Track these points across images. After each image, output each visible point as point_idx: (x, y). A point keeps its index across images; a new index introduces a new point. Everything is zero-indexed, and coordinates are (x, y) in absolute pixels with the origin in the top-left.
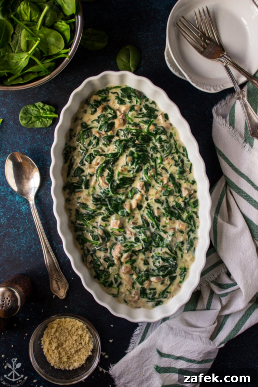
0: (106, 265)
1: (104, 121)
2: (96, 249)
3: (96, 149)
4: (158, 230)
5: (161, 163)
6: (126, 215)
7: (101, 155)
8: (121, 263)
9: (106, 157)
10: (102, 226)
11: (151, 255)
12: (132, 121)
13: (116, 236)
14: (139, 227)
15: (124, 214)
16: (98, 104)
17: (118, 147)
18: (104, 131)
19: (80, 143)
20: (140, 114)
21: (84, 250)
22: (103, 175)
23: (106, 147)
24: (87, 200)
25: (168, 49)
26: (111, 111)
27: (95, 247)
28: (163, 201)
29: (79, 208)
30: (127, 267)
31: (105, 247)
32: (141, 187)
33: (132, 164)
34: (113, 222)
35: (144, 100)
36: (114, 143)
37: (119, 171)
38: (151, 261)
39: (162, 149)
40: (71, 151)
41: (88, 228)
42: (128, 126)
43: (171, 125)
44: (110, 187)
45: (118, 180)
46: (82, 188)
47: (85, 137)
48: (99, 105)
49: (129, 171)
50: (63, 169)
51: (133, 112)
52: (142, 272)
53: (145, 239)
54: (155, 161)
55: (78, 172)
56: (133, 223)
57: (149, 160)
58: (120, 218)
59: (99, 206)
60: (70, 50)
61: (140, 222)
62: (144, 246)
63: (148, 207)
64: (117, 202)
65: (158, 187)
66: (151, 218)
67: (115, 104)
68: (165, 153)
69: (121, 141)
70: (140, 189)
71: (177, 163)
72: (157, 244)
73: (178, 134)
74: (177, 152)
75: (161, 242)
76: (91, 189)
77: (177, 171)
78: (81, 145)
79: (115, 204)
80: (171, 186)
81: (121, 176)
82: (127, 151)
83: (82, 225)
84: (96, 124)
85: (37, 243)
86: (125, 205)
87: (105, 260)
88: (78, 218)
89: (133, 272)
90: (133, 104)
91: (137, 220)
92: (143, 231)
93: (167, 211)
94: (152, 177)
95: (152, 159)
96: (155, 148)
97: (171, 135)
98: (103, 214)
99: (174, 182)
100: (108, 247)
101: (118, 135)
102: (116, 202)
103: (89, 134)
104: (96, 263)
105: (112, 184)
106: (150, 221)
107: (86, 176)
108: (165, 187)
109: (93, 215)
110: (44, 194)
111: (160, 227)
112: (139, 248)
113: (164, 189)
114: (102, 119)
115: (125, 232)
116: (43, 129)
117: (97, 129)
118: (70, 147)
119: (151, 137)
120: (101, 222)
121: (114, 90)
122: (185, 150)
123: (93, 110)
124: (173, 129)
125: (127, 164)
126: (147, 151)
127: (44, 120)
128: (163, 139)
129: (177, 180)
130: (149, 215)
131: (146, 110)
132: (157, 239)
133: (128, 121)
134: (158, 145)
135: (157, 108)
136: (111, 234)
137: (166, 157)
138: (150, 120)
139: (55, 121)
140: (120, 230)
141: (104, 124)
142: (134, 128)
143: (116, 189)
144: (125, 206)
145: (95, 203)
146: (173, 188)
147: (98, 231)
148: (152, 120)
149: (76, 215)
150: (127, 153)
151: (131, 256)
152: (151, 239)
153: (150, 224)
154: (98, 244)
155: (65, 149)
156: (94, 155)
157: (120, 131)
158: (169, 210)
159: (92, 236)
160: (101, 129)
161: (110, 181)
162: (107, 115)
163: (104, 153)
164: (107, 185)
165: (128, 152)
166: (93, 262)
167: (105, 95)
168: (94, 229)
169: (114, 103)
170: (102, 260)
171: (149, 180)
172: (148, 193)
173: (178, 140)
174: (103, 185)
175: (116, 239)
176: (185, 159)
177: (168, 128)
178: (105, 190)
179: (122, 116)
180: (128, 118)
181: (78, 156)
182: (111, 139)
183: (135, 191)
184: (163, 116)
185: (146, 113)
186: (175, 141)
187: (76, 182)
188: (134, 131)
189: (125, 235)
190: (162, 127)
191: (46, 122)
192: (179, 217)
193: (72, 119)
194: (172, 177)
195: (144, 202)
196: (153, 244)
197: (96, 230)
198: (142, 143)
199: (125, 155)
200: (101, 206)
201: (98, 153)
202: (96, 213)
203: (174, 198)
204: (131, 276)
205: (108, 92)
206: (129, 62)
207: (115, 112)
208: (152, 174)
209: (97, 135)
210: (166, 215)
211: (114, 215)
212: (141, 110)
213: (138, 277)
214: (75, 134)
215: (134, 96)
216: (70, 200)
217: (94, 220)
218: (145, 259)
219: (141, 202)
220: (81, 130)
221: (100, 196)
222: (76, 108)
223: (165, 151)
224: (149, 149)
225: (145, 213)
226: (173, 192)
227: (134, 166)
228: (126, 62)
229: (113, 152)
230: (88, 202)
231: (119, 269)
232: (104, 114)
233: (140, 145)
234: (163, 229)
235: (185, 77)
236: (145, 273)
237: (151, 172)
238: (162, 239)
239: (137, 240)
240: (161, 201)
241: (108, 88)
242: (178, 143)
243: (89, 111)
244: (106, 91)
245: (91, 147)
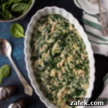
0: (50, 91)
1: (47, 29)
3: (44, 41)
5: (72, 46)
6: (58, 69)
7: (46, 44)
13: (54, 78)
16: (43, 22)
18: (47, 33)
21: (41, 85)
22: (47, 52)
23: (48, 40)
24: (41, 63)
29: (38, 67)
32: (64, 57)
34: (53, 72)
35: (63, 19)
37: (54, 50)
39: (72, 40)
40: (33, 43)
41: (42, 75)
42: (57, 31)
44: (51, 58)
45: (54, 54)
49: (58, 50)
56: (61, 72)
67: (51, 22)
69: (54, 38)
74: (79, 41)
76: (42, 59)
77: (79, 49)
82: (57, 42)
86: (57, 65)
88: (38, 71)
90: (59, 21)
95: (68, 44)
96: (69, 40)
100: (51, 83)
101: (53, 35)
104: (46, 90)
106: (69, 71)
107: (40, 53)
113: (74, 57)
117: (44, 33)
120: (47, 73)
122: (82, 39)
125: (57, 47)
126: (65, 41)
128: (72, 36)
129: (79, 53)
145: (44, 65)
148: (67, 28)
158: (77, 66)
171: (67, 54)
172: (67, 59)
177: (74, 31)
178: (48, 58)
179: (54, 27)
181: (36, 45)
182: (50, 37)
185: (65, 25)
189: (58, 77)
192: (81, 68)
195: (66, 63)
197: (45, 76)
198: (63, 38)
200: (47, 66)
202: (45, 69)
203: (78, 61)
205: (48, 17)
207: (51, 25)
208: (69, 51)
211: (53, 69)
212: (62, 24)
214: (35, 35)
215: (59, 18)
216: (34, 64)
217: (44, 72)
221: (47, 61)
226: (78, 58)
229: (51, 42)
232: (47, 26)
240: (73, 62)
243: (40, 25)
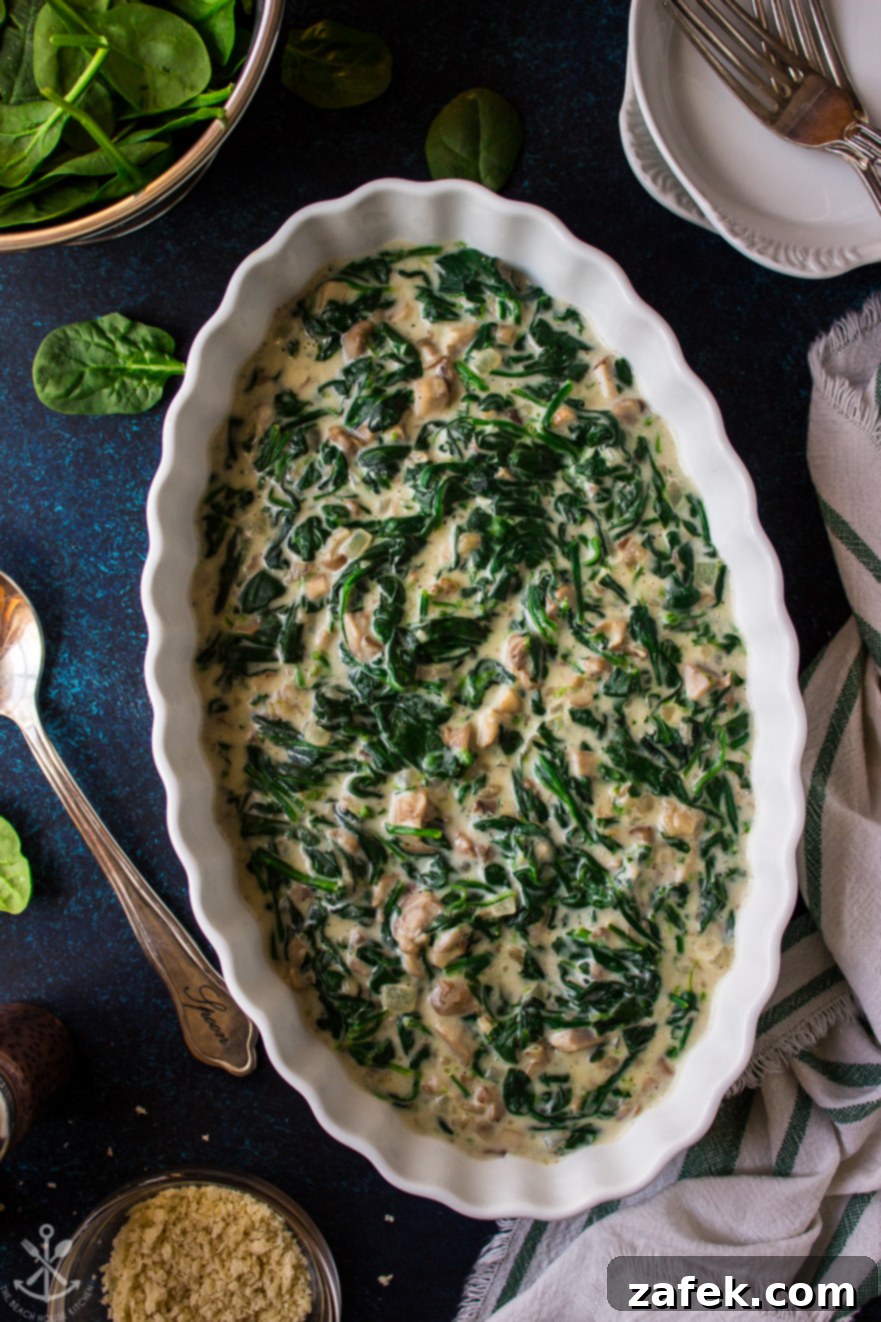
0: (367, 975)
1: (369, 386)
2: (325, 909)
3: (333, 501)
4: (583, 834)
5: (601, 560)
6: (451, 773)
7: (353, 526)
8: (430, 971)
9: (374, 533)
10: (354, 816)
11: (551, 937)
12: (484, 388)
13: (412, 859)
14: (506, 823)
15: (442, 770)
16: (343, 317)
17: (424, 494)
18: (369, 427)
19: (271, 473)
20: (517, 360)
21: (278, 914)
22: (359, 605)
23: (377, 492)
24: (293, 707)
25: (634, 102)
26: (398, 349)
27: (324, 904)
28: (605, 717)
29: (263, 741)
30: (451, 986)
31: (364, 903)
32: (517, 659)
33: (481, 566)
34: (400, 801)
35: (534, 305)
36: (410, 476)
37: (425, 592)
38: (551, 962)
39: (603, 506)
40: (232, 508)
41: (294, 824)
42: (468, 409)
43: (642, 406)
44: (387, 657)
45: (424, 628)
46: (275, 659)
47: (292, 450)
48: (350, 322)
49: (467, 593)
50: (199, 579)
51: (489, 352)
52: (514, 1006)
53: (528, 870)
54: (573, 553)
55: (261, 593)
56: (482, 806)
57: (550, 549)
58: (428, 783)
59: (340, 735)
60: (233, 90)
61: (509, 803)
62: (524, 902)
63: (543, 742)
64: (416, 717)
65: (586, 660)
66: (556, 785)
67: (414, 320)
68: (615, 521)
69: (436, 469)
70: (510, 666)
71: (665, 563)
72: (579, 896)
73: (672, 443)
74: (666, 517)
75: (593, 886)
76: (311, 665)
77: (662, 593)
78: (272, 482)
79: (408, 724)
80: (640, 657)
81: (435, 614)
82: (459, 511)
83: (270, 808)
84: (334, 399)
85: (96, 878)
86: (450, 730)
87: (362, 954)
88: (256, 781)
89: (476, 1006)
90: (488, 319)
91: (496, 794)
92: (522, 838)
93: (621, 756)
94: (564, 616)
95: (562, 543)
96: (574, 501)
97: (643, 450)
98: (359, 766)
99: (651, 641)
100: (375, 903)
101: (423, 444)
102: (411, 720)
103: (309, 437)
104: (325, 967)
105: (396, 643)
106: (550, 798)
107: (290, 611)
108: (614, 659)
109: (319, 769)
110: (124, 683)
111: (593, 824)
112: (505, 908)
113: (610, 669)
114: (362, 378)
115: (446, 843)
116: (126, 422)
117: (342, 421)
118: (231, 492)
119: (561, 456)
120: (348, 800)
121: (411, 264)
122: (696, 508)
123: (325, 341)
124: (648, 423)
125: (459, 563)
126: (540, 512)
127: (132, 383)
128: (609, 464)
129: (663, 634)
130: (549, 776)
131: (540, 343)
132: (579, 874)
133: (468, 390)
134: (589, 488)
135: (585, 338)
136: (389, 851)
137: (619, 536)
138: (558, 386)
139: (172, 383)
140: (427, 833)
141: (368, 397)
142: (491, 415)
143: (411, 666)
144: (450, 737)
145: (324, 721)
146: (647, 665)
147: (335, 835)
148: (563, 385)
149: (246, 769)
150: (462, 517)
151: (470, 942)
152: (552, 872)
153: (552, 812)
154: (336, 888)
155: (209, 499)
156: (325, 526)
157: (431, 427)
158: (628, 754)
159: (312, 856)
160: (356, 420)
161: (390, 631)
162: (382, 362)
163: (366, 518)
164: (376, 649)
165: (463, 516)
166: (314, 961)
167: (374, 284)
168: (321, 826)
169: (412, 317)
170: (350, 957)
171: (550, 630)
172: (542, 685)
173: (668, 467)
174: (360, 649)
175: (411, 871)
176: (698, 546)
177: (630, 419)
178: (367, 666)
179: (443, 370)
180: (464, 375)
181: (261, 529)
182: (398, 461)
183: (490, 675)
184: (608, 369)
185: (541, 356)
186: (658, 474)
187: (249, 632)
188: (489, 429)
189: (446, 852)
190: (605, 413)
191: (139, 391)
192: (670, 786)
193: (241, 376)
194: (642, 620)
195: (527, 719)
196: (563, 891)
197: (328, 832)
198: (524, 479)
199: (452, 527)
200: (352, 734)
201: (342, 517)
202: (329, 763)
203: (651, 706)
204: (470, 1023)
205: (389, 272)
206: (475, 155)
207: (413, 351)
208: (563, 604)
209: (341, 445)
210: (617, 776)
211: (404, 773)
212: (520, 344)
213: (496, 1033)
214: (252, 438)
215: (491, 288)
216: (224, 708)
217: (320, 789)
218: (527, 953)
219: (515, 719)
220: (274, 423)
221: (349, 692)
222: (255, 331)
223: (616, 514)
224: (549, 503)
225: (533, 765)
226: (648, 681)
227: (487, 573)
228: (464, 155)
229: (405, 513)
230: (298, 715)
231: (420, 992)
232: (370, 358)
233: (512, 488)
234: (601, 830)
235: (701, 214)
236: (527, 1013)
237: (558, 600)
238: (597, 873)
239: (496, 876)
240: (599, 718)
241: (387, 254)
242: (669, 480)
243: (310, 345)
244: (380, 265)
245: (315, 490)
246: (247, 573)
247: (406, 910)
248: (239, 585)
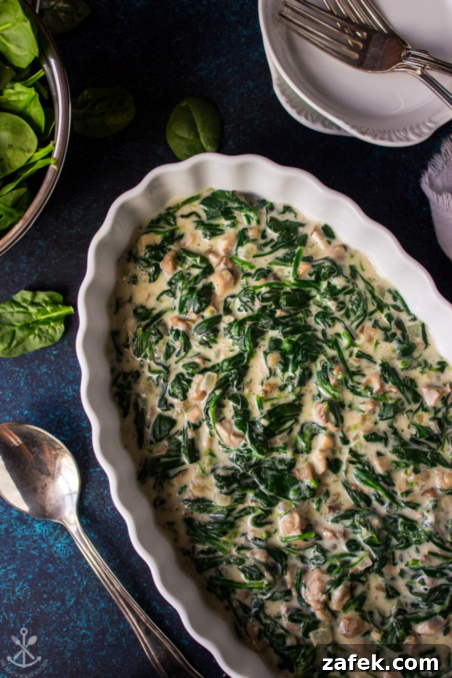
0: (299, 629)
1: (186, 288)
2: (262, 600)
3: (187, 360)
4: (395, 505)
5: (352, 344)
6: (308, 496)
7: (203, 371)
8: (334, 615)
9: (217, 372)
10: (260, 540)
11: (397, 570)
12: (252, 267)
13: (301, 552)
14: (349, 514)
15: (302, 496)
16: (158, 252)
17: (238, 340)
18: (194, 312)
19: (145, 357)
20: (265, 245)
21: (234, 610)
22: (222, 416)
23: (210, 347)
24: (203, 488)
25: (280, 78)
26: (196, 261)
27: (260, 596)
28: (385, 433)
29: (192, 513)
30: (350, 619)
31: (283, 588)
32: (324, 417)
33: (285, 370)
34: (284, 522)
35: (264, 210)
36: (227, 332)
37: (258, 396)
38: (401, 584)
39: (343, 312)
40: (129, 383)
41: (227, 556)
42: (247, 283)
43: (345, 247)
44: (249, 442)
45: (264, 417)
46: (184, 464)
47: (153, 339)
48: (162, 254)
49: (282, 388)
50: (123, 432)
51: (248, 246)
52: (388, 618)
53: (372, 537)
54: (335, 345)
55: (163, 428)
56: (332, 509)
57: (321, 347)
58: (296, 506)
59: (237, 495)
60: (54, 145)
61: (347, 501)
62: (375, 556)
63: (354, 459)
64: (277, 470)
65: (363, 404)
66: (370, 482)
67: (198, 241)
68: (353, 318)
69: (241, 323)
70: (320, 422)
71: (389, 333)
72: (405, 541)
73: (369, 263)
74: (381, 307)
75: (411, 533)
76: (205, 459)
77: (394, 351)
78: (148, 361)
79: (273, 476)
80: (393, 392)
81: (267, 407)
82: (262, 343)
83: (210, 551)
84: (168, 302)
85: (116, 618)
86: (298, 470)
87: (292, 619)
88: (196, 538)
89: (367, 626)
90: (240, 227)
91: (337, 499)
92: (362, 520)
93: (402, 453)
94: (342, 383)
95: (327, 341)
96: (325, 315)
97: (354, 272)
98: (253, 509)
99: (397, 381)
100: (289, 587)
101: (228, 311)
102: (274, 473)
103: (160, 328)
104: (273, 633)
105: (251, 431)
107: (183, 433)
108: (379, 398)
109: (230, 519)
110: (96, 500)
111: (399, 497)
112: (366, 564)
113: (379, 405)
114: (180, 284)
115: (319, 537)
116: (48, 350)
117: (176, 313)
118: (125, 375)
119: (309, 292)
120: (253, 531)
121: (186, 210)
122: (396, 296)
123: (152, 270)
124: (352, 256)
125: (272, 373)
126: (308, 328)
127: (44, 327)
128: (339, 287)
129: (402, 374)
130: (364, 478)
131: (275, 230)
132: (400, 528)
133: (243, 271)
134: (331, 305)
135: (299, 220)
136: (287, 552)
137: (357, 326)
138: (294, 252)
139: (71, 322)
140: (306, 536)
141: (187, 294)
142: (262, 282)
143: (264, 442)
144: (301, 475)
145: (225, 490)
146: (400, 395)
147: (253, 554)
148: (297, 251)
149: (187, 533)
150: (264, 346)
151: (351, 590)
152: (385, 533)
153: (373, 498)
154: (264, 586)
155: (114, 383)
156: (187, 377)
157: (229, 299)
158: (406, 450)
159: (243, 571)
160: (185, 310)
161: (246, 425)
162: (188, 271)
163: (209, 365)
164: (241, 439)
165: (265, 344)
166: (265, 632)
167: (168, 228)
168: (243, 552)
169: (196, 239)
170: (285, 622)
171: (337, 394)
172: (343, 427)
173: (372, 278)
174: (231, 441)
175: (303, 559)
176: (404, 316)
177: (341, 257)
178: (238, 450)
179: (226, 264)
180: (239, 264)
181: (150, 390)
182: (216, 326)
183: (311, 430)
184: (319, 234)
185: (278, 238)
186: (367, 283)
187: (164, 453)
188: (264, 290)
189: (319, 542)
190: (326, 259)
191: (50, 331)
193: (109, 306)
194: (387, 370)
195: (340, 449)
196: (394, 542)
197: (248, 554)
198: (292, 312)
199: (260, 353)
200: (243, 492)
201: (196, 369)
202: (235, 513)
203: (409, 418)
204: (367, 637)
205: (175, 218)
206: (197, 136)
207: (204, 259)
208: (340, 377)
209: (181, 327)
210: (404, 465)
211: (281, 504)
212: (264, 236)
213: (385, 636)
214: (127, 340)
215: (237, 209)
216: (163, 502)
217: (235, 530)
218: (386, 585)
219: (333, 451)
220: (138, 327)
221: (233, 468)
222: (109, 279)
223: (352, 314)
224: (311, 321)
225: (353, 475)
226: (403, 404)
227: (290, 373)
228: (191, 138)
229: (231, 354)
230: (208, 491)
231: (332, 629)
232: (181, 271)
233: (288, 319)
234: (405, 499)
235: (339, 128)
236: (398, 620)
237: (336, 375)
238: (411, 525)
239: (354, 546)
240: (382, 435)
241: (170, 208)
242: (375, 284)
243: (143, 275)
244: (169, 216)
245: (174, 358)
246: (151, 418)
247: (308, 583)
248: (148, 427)
